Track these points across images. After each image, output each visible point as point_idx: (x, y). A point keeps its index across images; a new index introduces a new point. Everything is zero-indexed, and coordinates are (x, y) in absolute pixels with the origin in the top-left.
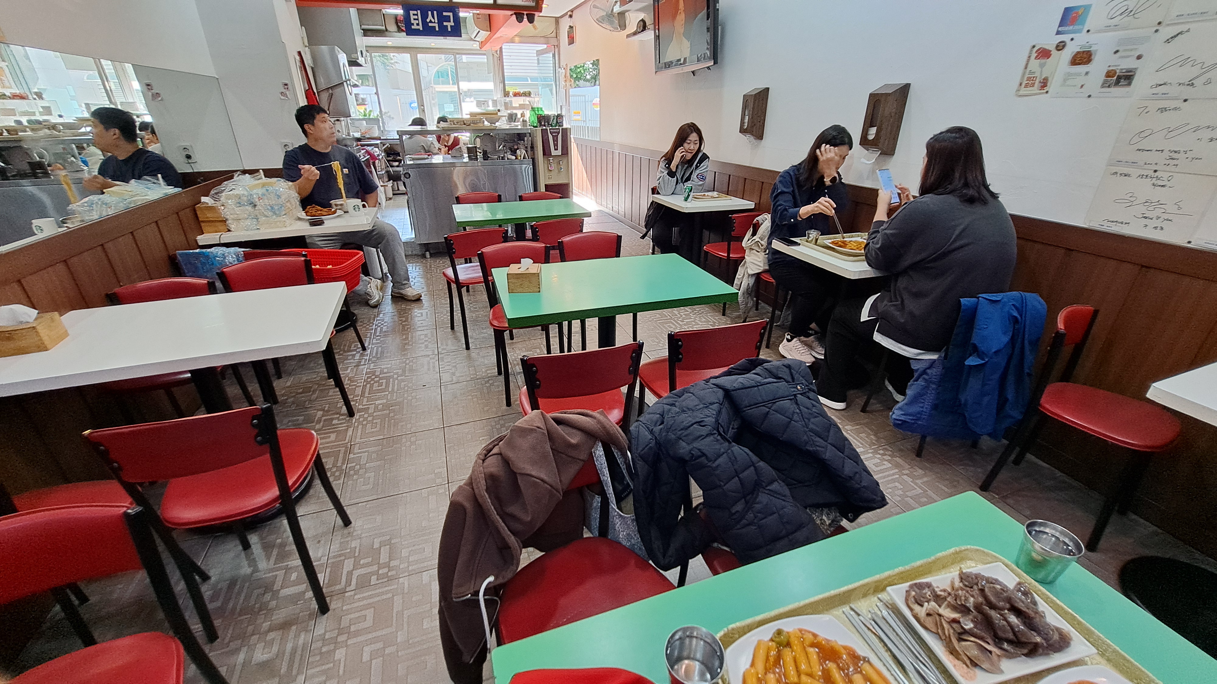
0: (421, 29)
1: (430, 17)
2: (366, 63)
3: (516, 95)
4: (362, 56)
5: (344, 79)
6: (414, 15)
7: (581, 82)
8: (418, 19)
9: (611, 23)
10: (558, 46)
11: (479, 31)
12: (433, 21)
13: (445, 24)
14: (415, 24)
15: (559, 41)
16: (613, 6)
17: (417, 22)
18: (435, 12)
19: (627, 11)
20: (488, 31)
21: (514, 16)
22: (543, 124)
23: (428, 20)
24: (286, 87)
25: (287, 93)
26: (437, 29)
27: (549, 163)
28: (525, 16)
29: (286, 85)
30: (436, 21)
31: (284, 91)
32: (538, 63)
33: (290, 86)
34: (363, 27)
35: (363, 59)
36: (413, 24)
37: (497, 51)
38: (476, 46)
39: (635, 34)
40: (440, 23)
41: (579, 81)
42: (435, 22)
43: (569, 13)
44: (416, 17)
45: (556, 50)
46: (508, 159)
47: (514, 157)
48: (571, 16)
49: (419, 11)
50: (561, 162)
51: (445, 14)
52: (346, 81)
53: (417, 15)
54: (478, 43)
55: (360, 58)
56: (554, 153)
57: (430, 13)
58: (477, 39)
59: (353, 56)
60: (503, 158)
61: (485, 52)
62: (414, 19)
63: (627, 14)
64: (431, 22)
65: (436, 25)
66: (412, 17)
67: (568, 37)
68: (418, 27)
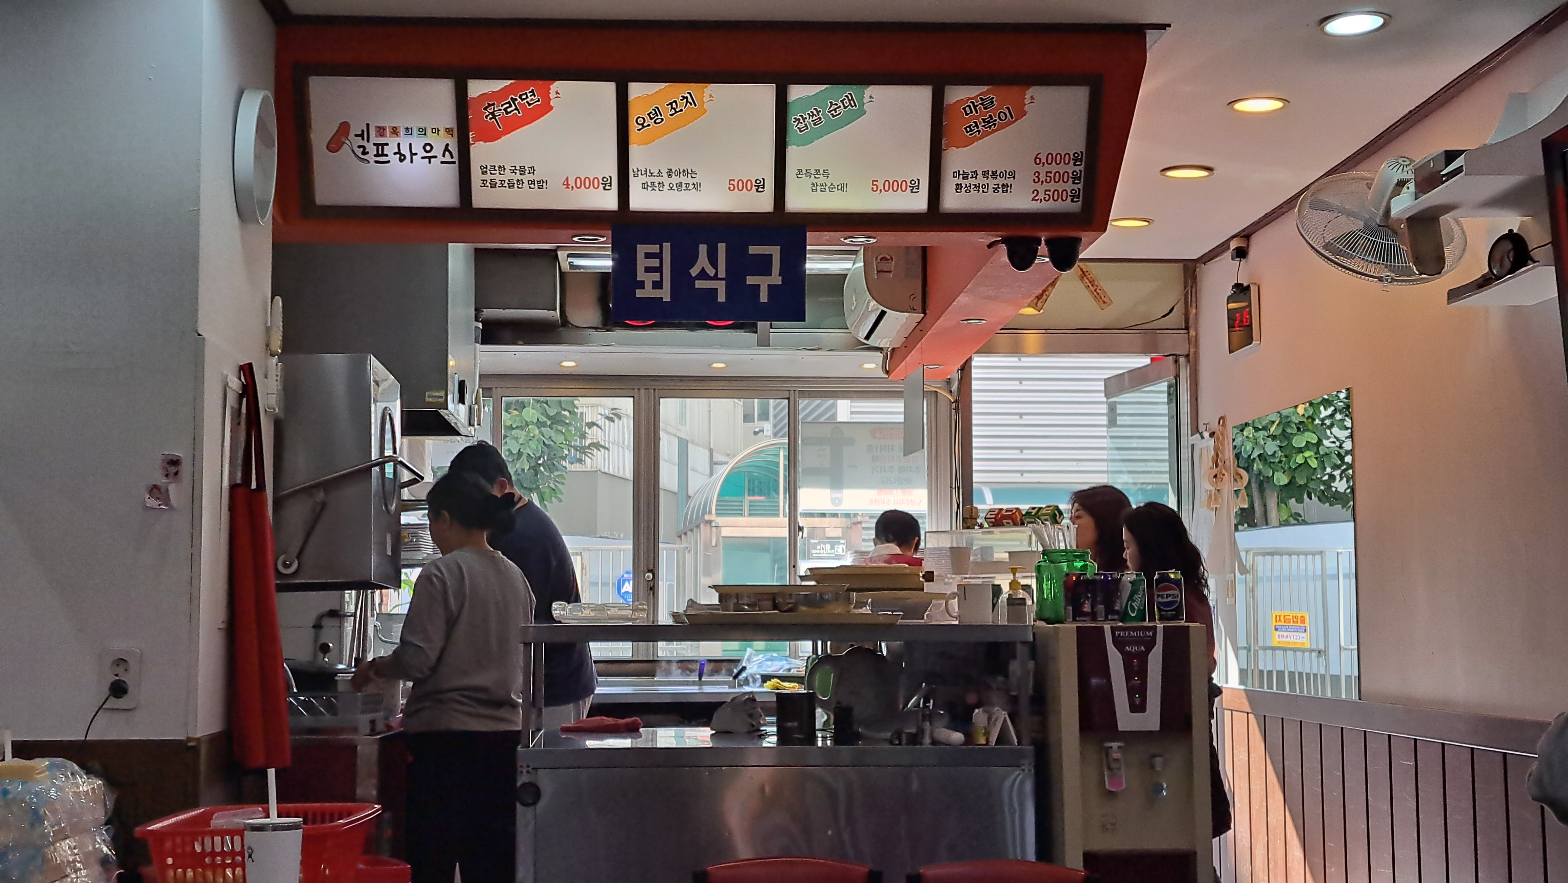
0: (667, 298)
1: (703, 261)
2: (471, 424)
3: (999, 519)
4: (462, 400)
5: (375, 455)
6: (648, 256)
7: (1312, 505)
8: (659, 270)
9: (1384, 255)
10: (1193, 359)
11: (883, 313)
12: (711, 272)
13: (751, 280)
14: (648, 285)
15: (1194, 342)
16: (1391, 198)
17: (656, 277)
18: (722, 247)
19: (1447, 208)
20: (913, 310)
21: (1004, 247)
22: (1087, 608)
23: (694, 272)
24: (173, 469)
25: (172, 488)
26: (722, 298)
27: (1107, 762)
28: (1043, 248)
29: (175, 462)
30: (722, 274)
31: (161, 480)
32: (1112, 423)
33: (185, 468)
34: (487, 313)
35: (463, 409)
36: (641, 285)
37: (949, 382)
38: (872, 364)
39: (1484, 283)
40: (734, 279)
41: (1300, 500)
42: (716, 278)
43: (1233, 245)
44: (655, 263)
45: (1184, 374)
46: (934, 742)
47: (957, 737)
48: (1241, 253)
49: (667, 246)
50: (1158, 760)
51: (753, 250)
52: (382, 465)
53: (659, 256)
54: (879, 356)
55: (450, 406)
56: (1126, 721)
57: (703, 249)
58: (873, 342)
59: (431, 396)
60: (915, 739)
61: (900, 387)
62: (648, 270)
63: (1446, 220)
64: (703, 275)
65: (721, 287)
66: (642, 263)
67: (1231, 327)
68: (657, 294)
